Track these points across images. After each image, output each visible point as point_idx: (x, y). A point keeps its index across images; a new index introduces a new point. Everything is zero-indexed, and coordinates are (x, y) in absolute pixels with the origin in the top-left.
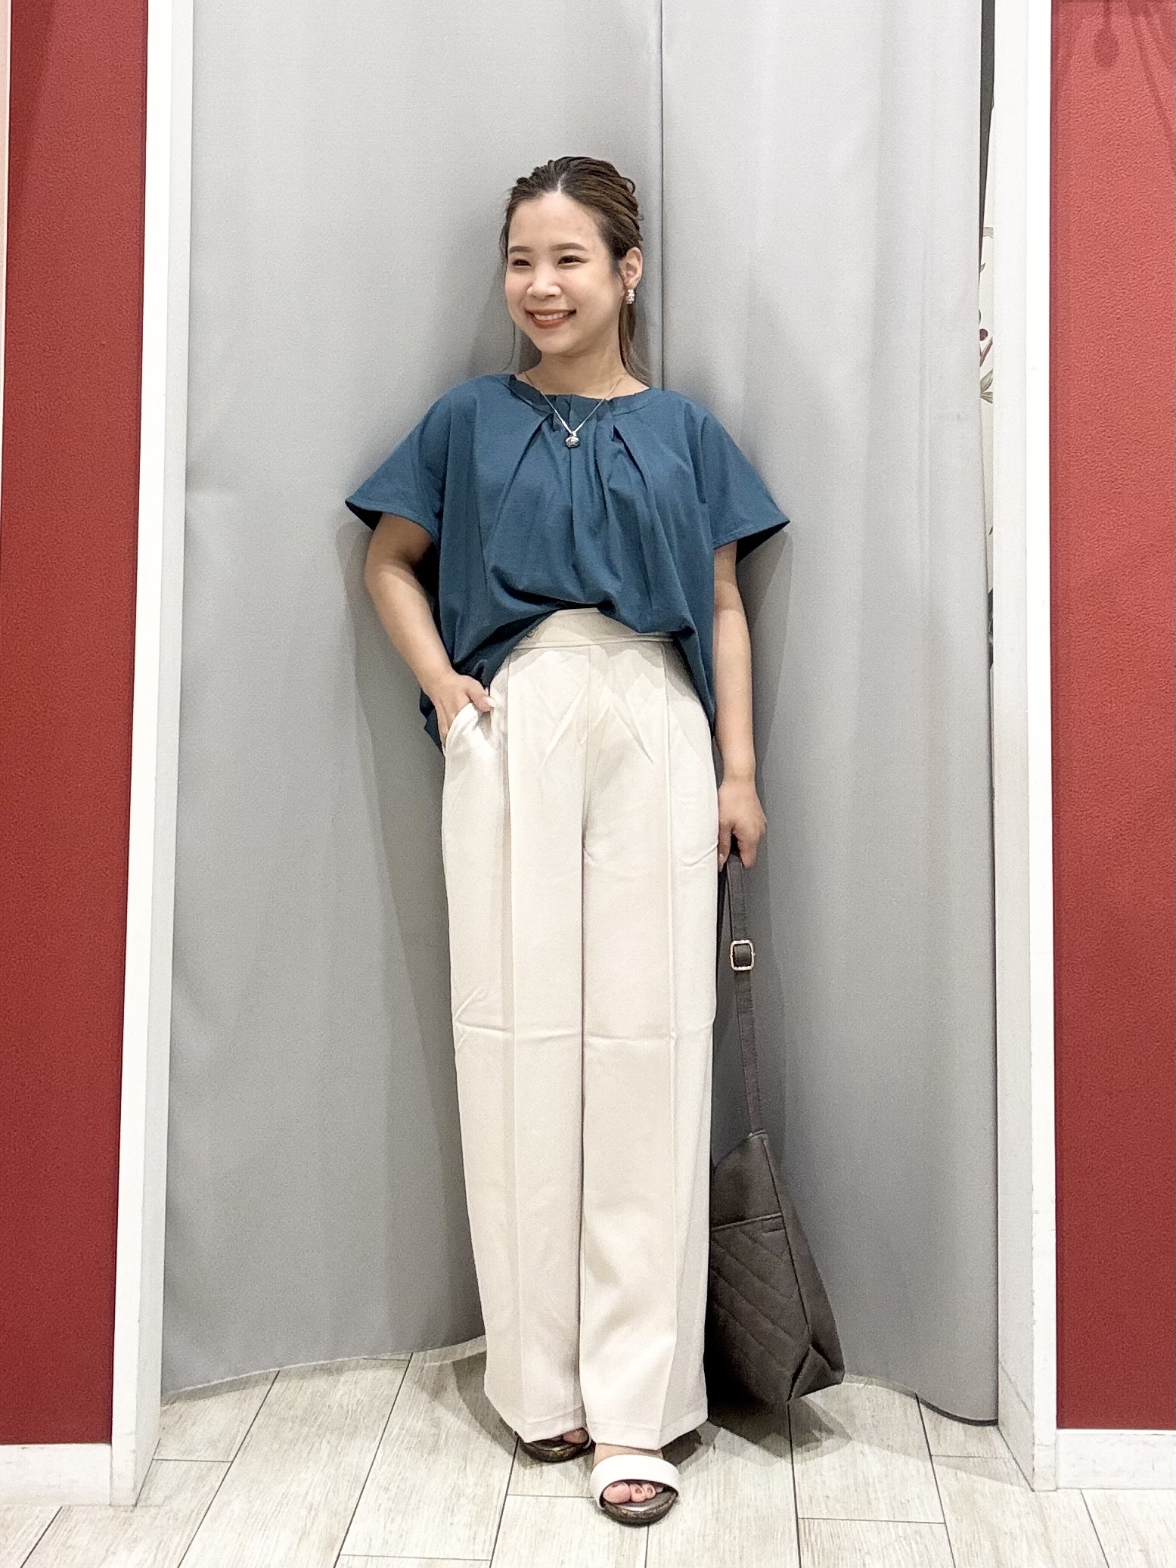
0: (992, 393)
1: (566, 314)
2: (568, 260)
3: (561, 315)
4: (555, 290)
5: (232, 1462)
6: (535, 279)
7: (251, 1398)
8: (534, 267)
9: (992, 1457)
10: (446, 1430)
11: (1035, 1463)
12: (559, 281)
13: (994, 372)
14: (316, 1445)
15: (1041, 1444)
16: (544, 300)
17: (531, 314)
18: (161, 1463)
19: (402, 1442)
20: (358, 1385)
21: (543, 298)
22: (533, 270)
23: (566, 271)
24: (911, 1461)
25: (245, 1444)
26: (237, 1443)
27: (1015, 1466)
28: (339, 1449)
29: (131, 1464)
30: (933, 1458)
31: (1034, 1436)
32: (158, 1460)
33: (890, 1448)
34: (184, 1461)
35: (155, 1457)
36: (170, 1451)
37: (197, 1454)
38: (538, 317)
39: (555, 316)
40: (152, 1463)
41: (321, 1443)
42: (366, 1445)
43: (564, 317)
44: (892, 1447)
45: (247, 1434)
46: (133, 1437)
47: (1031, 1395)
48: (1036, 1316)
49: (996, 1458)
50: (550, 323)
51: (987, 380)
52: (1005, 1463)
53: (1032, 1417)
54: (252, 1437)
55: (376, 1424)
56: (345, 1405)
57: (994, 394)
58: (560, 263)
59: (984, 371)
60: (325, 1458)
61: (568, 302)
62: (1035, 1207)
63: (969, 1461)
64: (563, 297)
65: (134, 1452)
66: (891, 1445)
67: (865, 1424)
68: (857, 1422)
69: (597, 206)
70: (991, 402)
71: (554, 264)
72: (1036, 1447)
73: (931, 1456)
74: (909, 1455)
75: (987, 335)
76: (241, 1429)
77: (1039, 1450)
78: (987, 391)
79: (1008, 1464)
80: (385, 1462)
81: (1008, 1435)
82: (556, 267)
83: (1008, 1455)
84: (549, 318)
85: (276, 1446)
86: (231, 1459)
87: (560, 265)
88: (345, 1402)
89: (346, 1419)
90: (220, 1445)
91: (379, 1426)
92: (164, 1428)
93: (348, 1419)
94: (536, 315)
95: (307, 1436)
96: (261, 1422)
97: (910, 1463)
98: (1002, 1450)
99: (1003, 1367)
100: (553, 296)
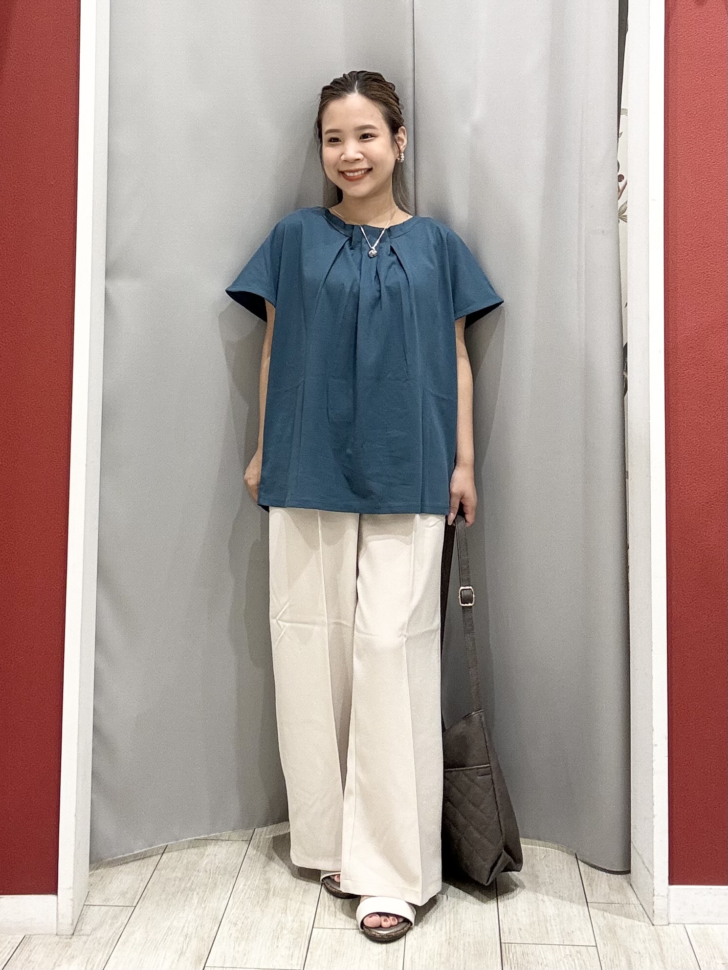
0: (626, 216)
1: (366, 171)
2: (365, 136)
3: (363, 172)
4: (360, 156)
5: (135, 907)
6: (346, 149)
7: (148, 865)
8: (344, 141)
9: (627, 904)
10: (274, 886)
11: (655, 907)
12: (361, 149)
13: (628, 203)
14: (190, 896)
15: (658, 895)
16: (353, 163)
17: (342, 173)
18: (89, 907)
19: (245, 894)
20: (216, 857)
21: (353, 161)
22: (343, 143)
23: (365, 143)
24: (575, 906)
25: (143, 896)
26: (138, 894)
27: (642, 909)
28: (205, 898)
29: (70, 908)
30: (589, 904)
31: (654, 890)
32: (87, 905)
33: (561, 898)
34: (104, 906)
35: (86, 904)
36: (96, 900)
37: (113, 902)
38: (348, 174)
39: (360, 173)
40: (84, 906)
41: (193, 894)
42: (223, 895)
43: (365, 173)
44: (562, 897)
45: (145, 888)
46: (71, 891)
47: (652, 863)
48: (655, 813)
49: (630, 904)
50: (356, 177)
51: (623, 208)
52: (635, 907)
53: (652, 877)
54: (148, 890)
55: (229, 882)
56: (208, 870)
57: (628, 216)
58: (360, 138)
59: (621, 202)
60: (196, 904)
61: (368, 163)
62: (654, 742)
63: (612, 906)
64: (365, 159)
65: (72, 900)
66: (561, 895)
67: (545, 883)
68: (539, 880)
69: (380, 101)
70: (626, 222)
71: (357, 139)
72: (655, 898)
73: (587, 902)
74: (573, 902)
75: (623, 179)
76: (141, 885)
77: (657, 899)
78: (623, 215)
79: (637, 908)
80: (234, 907)
81: (638, 888)
82: (359, 141)
83: (637, 902)
84: (356, 174)
85: (163, 897)
86: (134, 905)
87: (361, 140)
88: (208, 868)
89: (209, 879)
90: (129, 896)
91: (230, 883)
92: (91, 885)
93: (210, 879)
94: (346, 173)
95: (184, 889)
96: (153, 881)
97: (574, 907)
98: (634, 900)
99: (633, 846)
100: (358, 159)
